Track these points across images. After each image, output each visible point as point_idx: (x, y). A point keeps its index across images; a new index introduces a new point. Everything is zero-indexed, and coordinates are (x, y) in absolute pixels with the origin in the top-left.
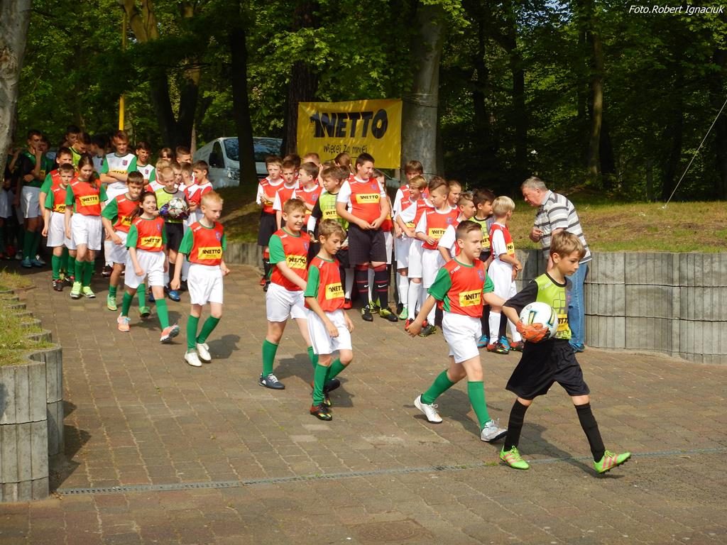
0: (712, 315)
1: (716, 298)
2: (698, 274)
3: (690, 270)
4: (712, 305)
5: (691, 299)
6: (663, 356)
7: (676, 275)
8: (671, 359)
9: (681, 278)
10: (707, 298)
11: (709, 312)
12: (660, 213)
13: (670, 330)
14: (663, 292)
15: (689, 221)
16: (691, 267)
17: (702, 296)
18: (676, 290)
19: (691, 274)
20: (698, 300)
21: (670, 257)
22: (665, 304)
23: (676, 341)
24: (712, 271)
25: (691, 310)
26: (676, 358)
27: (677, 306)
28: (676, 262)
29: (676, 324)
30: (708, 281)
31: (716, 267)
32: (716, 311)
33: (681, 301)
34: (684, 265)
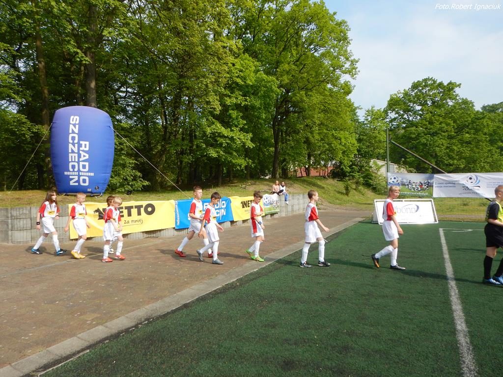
0: (23, 228)
1: (25, 222)
2: (18, 214)
3: (15, 213)
4: (23, 224)
5: (15, 223)
6: (5, 244)
7: (10, 215)
8: (8, 245)
9: (12, 216)
10: (21, 222)
11: (22, 227)
12: (7, 195)
13: (7, 234)
14: (5, 221)
15: (18, 197)
16: (15, 212)
17: (20, 222)
18: (10, 221)
19: (15, 215)
20: (18, 223)
21: (7, 209)
22: (6, 226)
23: (10, 238)
24: (23, 213)
25: (16, 227)
26: (10, 244)
27: (10, 226)
28: (9, 211)
29: (10, 233)
30: (21, 217)
31: (25, 211)
32: (25, 226)
33: (12, 224)
34: (12, 212)
